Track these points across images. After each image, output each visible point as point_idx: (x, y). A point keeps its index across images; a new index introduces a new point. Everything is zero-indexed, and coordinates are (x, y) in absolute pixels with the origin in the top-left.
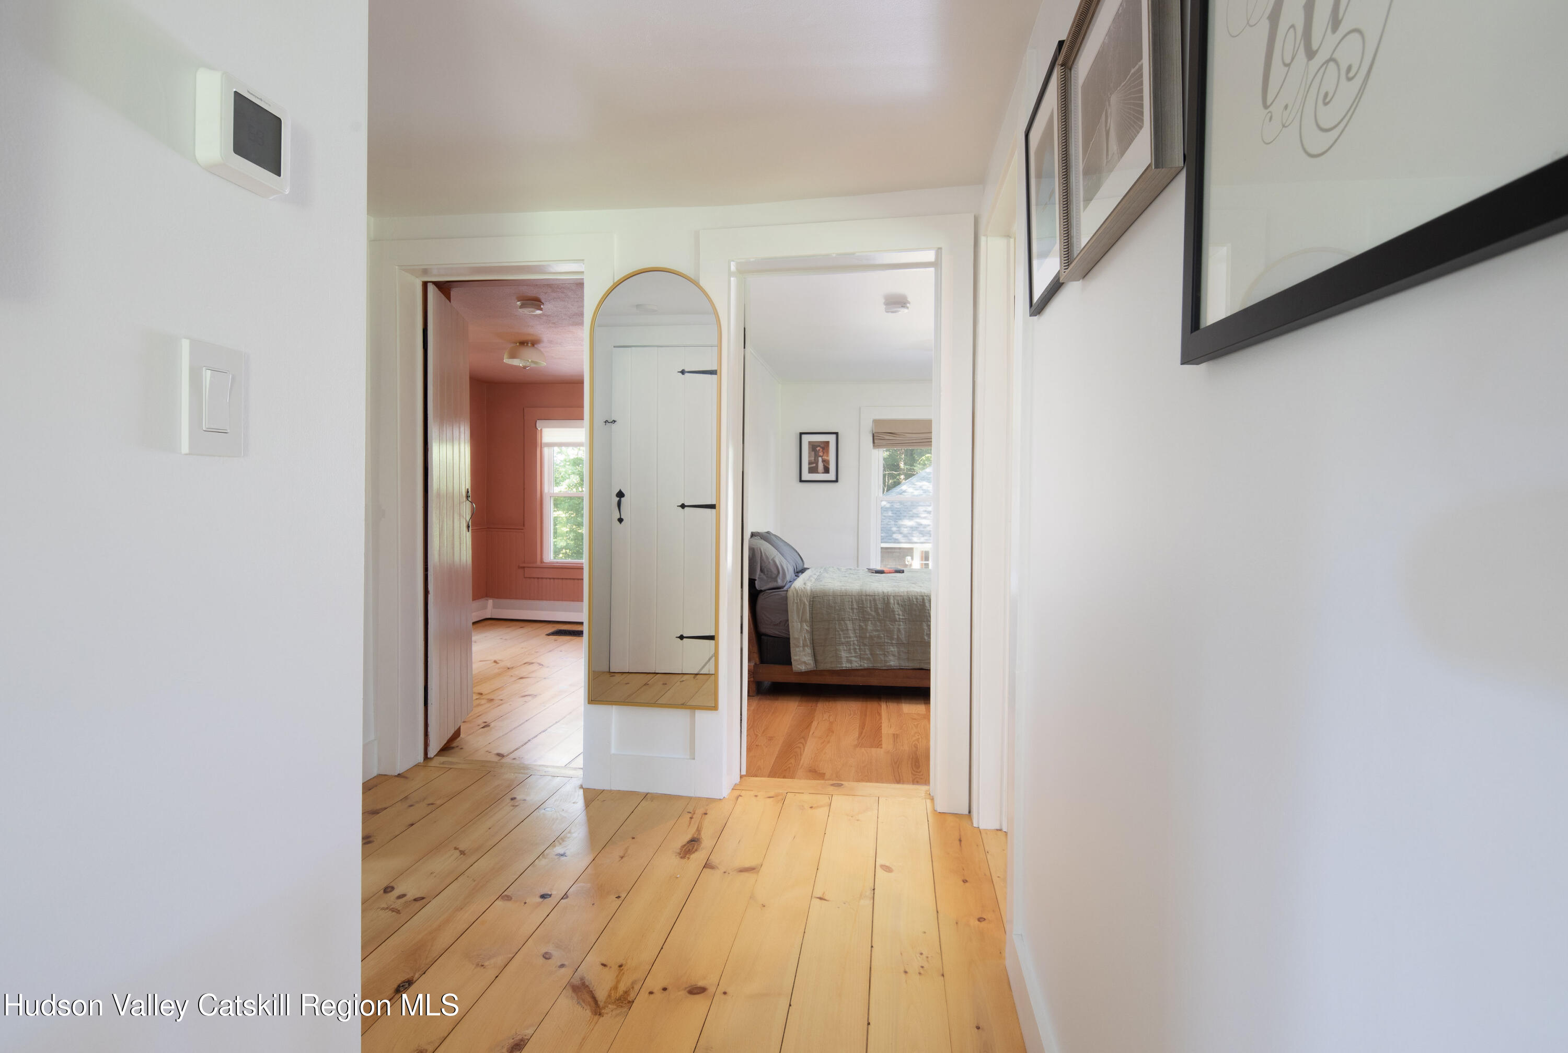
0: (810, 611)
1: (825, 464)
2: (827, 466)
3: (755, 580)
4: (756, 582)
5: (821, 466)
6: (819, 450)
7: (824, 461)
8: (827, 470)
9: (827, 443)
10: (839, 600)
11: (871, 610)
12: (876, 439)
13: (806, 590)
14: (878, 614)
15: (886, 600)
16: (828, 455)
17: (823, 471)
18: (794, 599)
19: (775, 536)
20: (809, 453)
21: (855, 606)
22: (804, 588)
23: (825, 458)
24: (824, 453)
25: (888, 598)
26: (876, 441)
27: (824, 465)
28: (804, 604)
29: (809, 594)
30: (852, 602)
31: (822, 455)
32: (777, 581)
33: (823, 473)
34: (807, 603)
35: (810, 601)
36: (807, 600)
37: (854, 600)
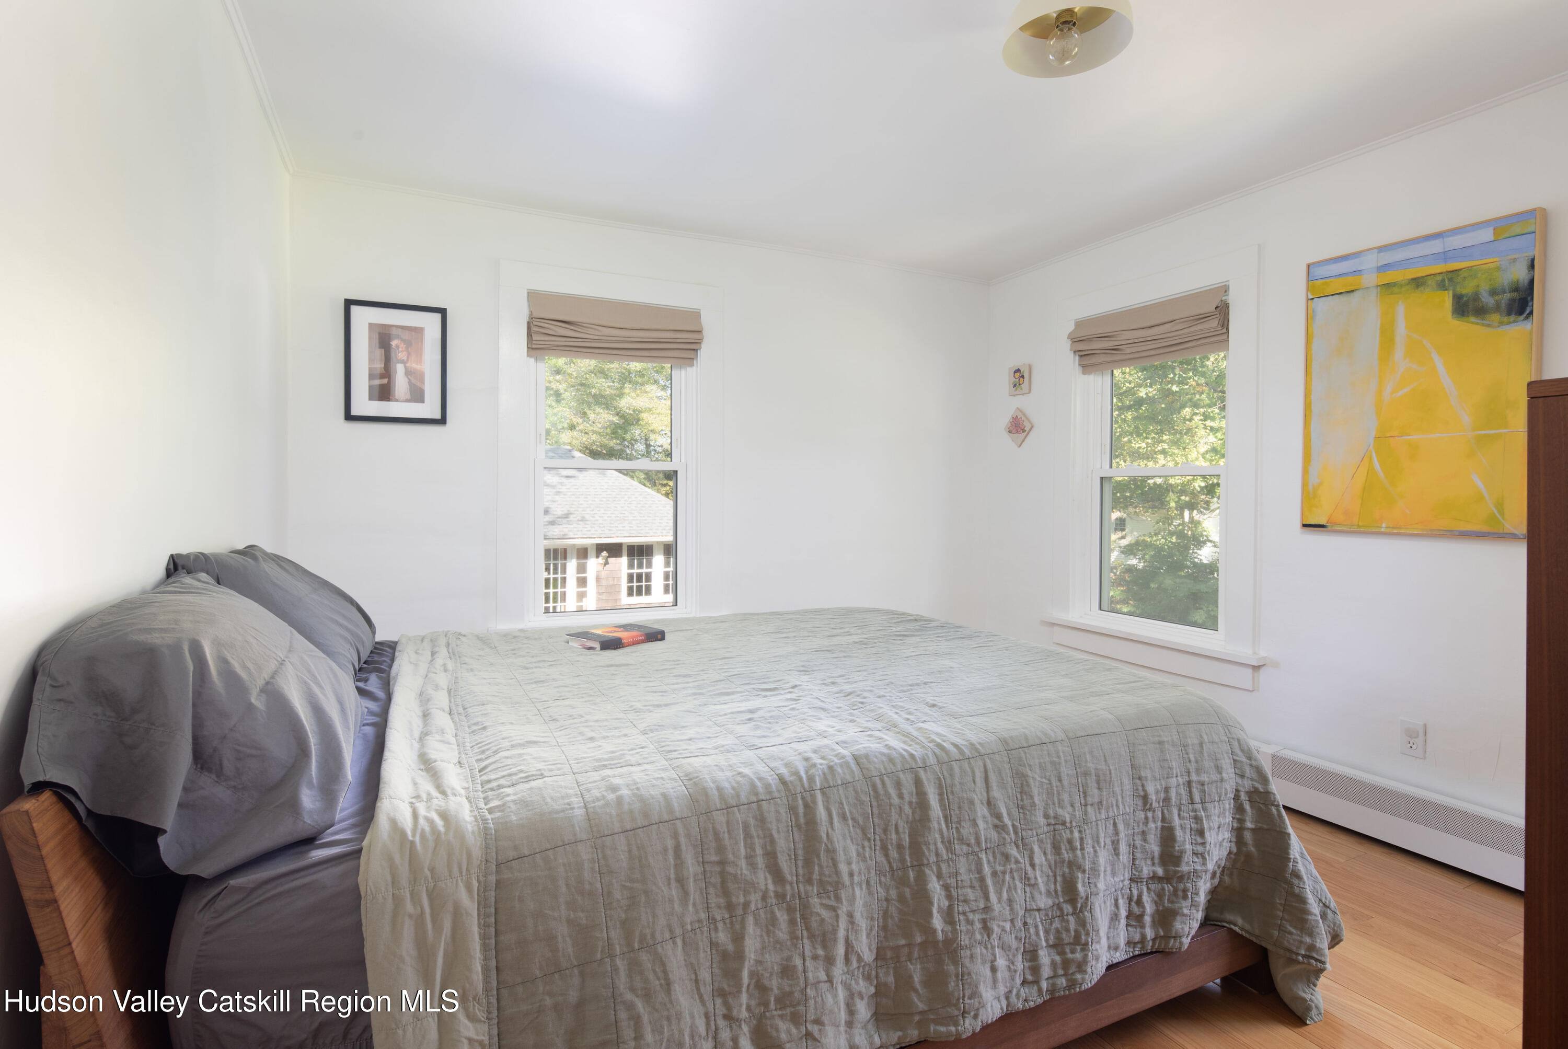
0: (484, 937)
1: (413, 381)
2: (418, 384)
3: (159, 831)
4: (162, 841)
5: (401, 384)
6: (397, 347)
7: (408, 373)
8: (417, 396)
9: (419, 331)
10: (623, 857)
11: (752, 865)
12: (537, 333)
13: (460, 834)
14: (778, 876)
15: (801, 810)
16: (420, 359)
17: (408, 397)
18: (398, 901)
19: (277, 559)
20: (370, 352)
21: (692, 867)
22: (444, 815)
23: (413, 365)
24: (409, 355)
25: (806, 806)
26: (535, 337)
27: (410, 382)
28: (458, 914)
29: (477, 852)
30: (677, 849)
31: (405, 358)
32: (294, 805)
33: (407, 401)
34: (470, 905)
35: (484, 889)
36: (469, 888)
37: (683, 840)
